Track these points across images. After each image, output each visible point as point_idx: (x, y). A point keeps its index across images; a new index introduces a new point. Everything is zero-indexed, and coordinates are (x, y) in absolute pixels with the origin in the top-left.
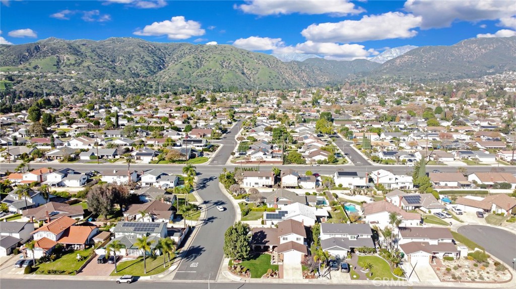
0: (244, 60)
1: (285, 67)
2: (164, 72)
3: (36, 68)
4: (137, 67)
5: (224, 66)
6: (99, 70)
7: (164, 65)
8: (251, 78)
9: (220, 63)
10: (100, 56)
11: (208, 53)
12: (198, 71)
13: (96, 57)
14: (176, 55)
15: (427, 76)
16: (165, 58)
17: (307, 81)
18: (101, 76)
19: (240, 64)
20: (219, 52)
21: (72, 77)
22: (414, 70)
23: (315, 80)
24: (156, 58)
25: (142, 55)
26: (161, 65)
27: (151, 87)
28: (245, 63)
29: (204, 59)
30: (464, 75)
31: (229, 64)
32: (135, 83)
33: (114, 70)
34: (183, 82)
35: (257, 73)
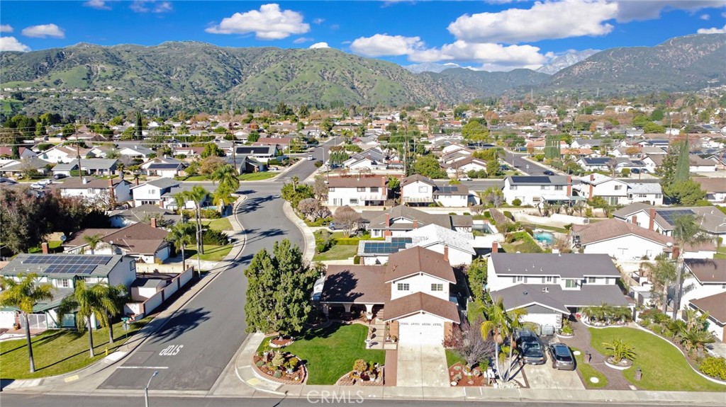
0: (353, 69)
1: (414, 79)
2: (240, 87)
3: (57, 83)
4: (202, 82)
5: (326, 77)
6: (146, 85)
7: (240, 78)
8: (364, 94)
9: (320, 73)
10: (149, 67)
11: (301, 59)
12: (288, 85)
13: (144, 68)
14: (257, 64)
15: (620, 89)
16: (242, 69)
17: (446, 98)
18: (149, 93)
19: (348, 75)
20: (318, 58)
21: (107, 95)
22: (601, 81)
23: (457, 97)
24: (230, 69)
25: (209, 64)
26: (235, 77)
27: (220, 107)
28: (356, 73)
29: (297, 68)
30: (674, 87)
31: (333, 75)
32: (198, 102)
33: (168, 85)
34: (266, 101)
35: (373, 87)
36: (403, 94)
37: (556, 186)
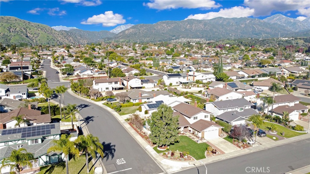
1: (57, 33)
5: (11, 31)
8: (33, 40)
9: (8, 29)
19: (24, 30)
20: (5, 21)
22: (137, 36)
31: (15, 30)
35: (38, 36)
37: (184, 77)
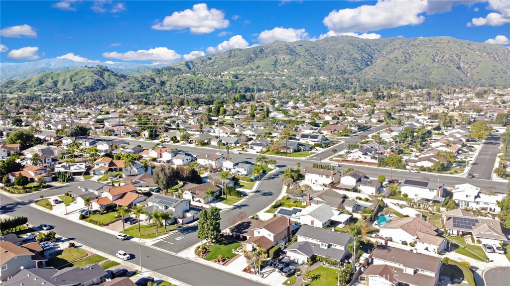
0: (461, 53)
2: (370, 68)
3: (258, 67)
4: (344, 65)
5: (436, 60)
6: (307, 68)
7: (372, 61)
8: (468, 73)
9: (432, 57)
10: (312, 55)
11: (419, 47)
12: (404, 67)
13: (309, 57)
14: (386, 51)
16: (374, 55)
18: (308, 74)
19: (456, 58)
20: (432, 45)
21: (283, 75)
24: (364, 55)
25: (351, 53)
26: (368, 61)
27: (352, 84)
28: (463, 56)
29: (414, 53)
31: (442, 58)
32: (337, 80)
33: (321, 68)
34: (387, 79)
36: (504, 73)
37: (431, 189)
